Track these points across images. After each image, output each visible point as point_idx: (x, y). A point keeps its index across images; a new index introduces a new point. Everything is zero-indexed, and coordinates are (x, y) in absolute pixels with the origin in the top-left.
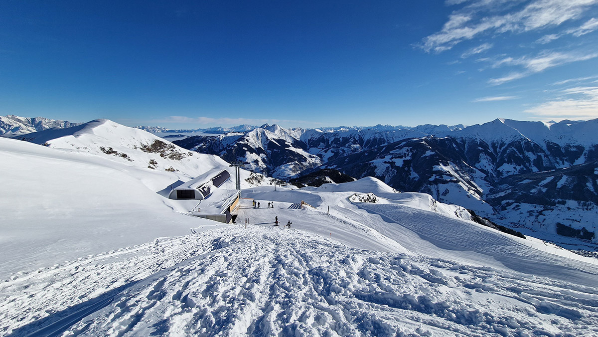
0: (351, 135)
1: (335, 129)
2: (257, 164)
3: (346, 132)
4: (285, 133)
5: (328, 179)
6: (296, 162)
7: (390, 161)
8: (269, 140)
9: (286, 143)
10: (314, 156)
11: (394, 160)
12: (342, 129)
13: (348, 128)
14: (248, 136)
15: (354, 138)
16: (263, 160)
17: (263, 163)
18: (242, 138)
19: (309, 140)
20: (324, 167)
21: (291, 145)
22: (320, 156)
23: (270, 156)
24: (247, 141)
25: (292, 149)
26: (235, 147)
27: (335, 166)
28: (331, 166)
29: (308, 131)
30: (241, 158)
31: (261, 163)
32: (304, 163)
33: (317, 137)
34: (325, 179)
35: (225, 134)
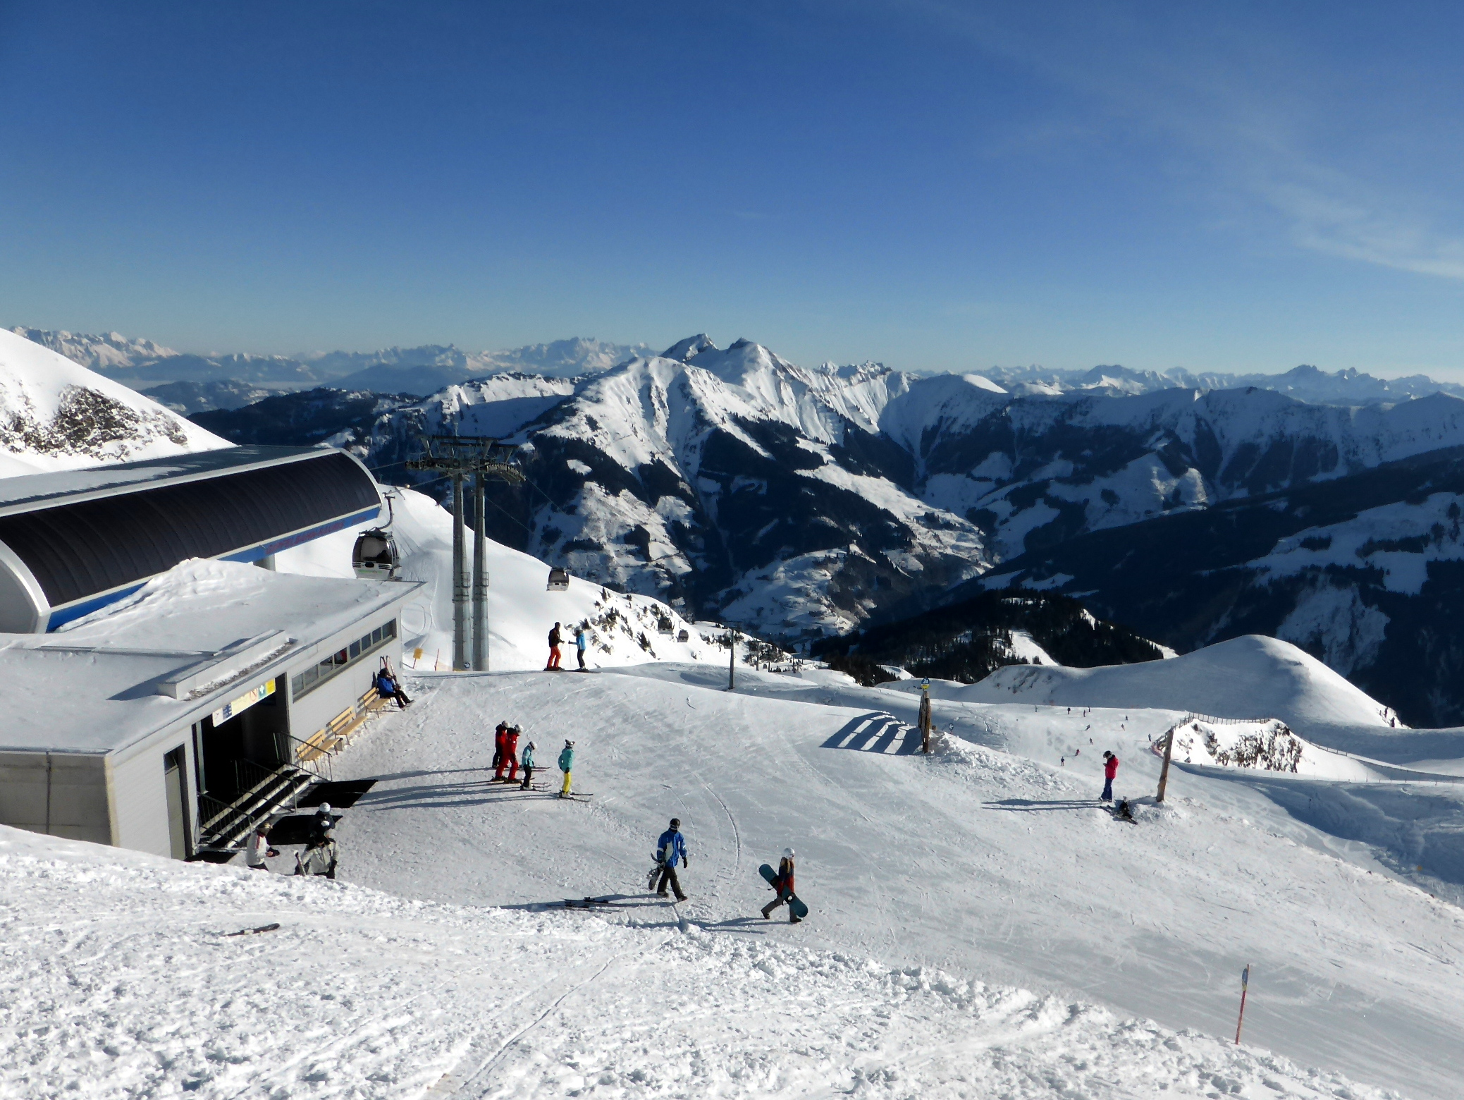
0: (1155, 415)
1: (1074, 378)
2: (643, 553)
3: (1125, 400)
4: (800, 388)
5: (1024, 646)
6: (854, 548)
7: (1360, 564)
8: (709, 423)
9: (802, 444)
10: (952, 517)
11: (1380, 559)
12: (1106, 381)
13: (1141, 377)
14: (598, 401)
15: (1170, 433)
16: (675, 531)
17: (670, 549)
18: (560, 409)
19: (929, 435)
20: (1002, 582)
21: (827, 457)
22: (982, 518)
23: (712, 509)
24: (592, 423)
25: (835, 475)
26: (522, 455)
27: (1061, 579)
28: (1039, 577)
29: (925, 385)
30: (559, 520)
31: (661, 547)
32: (893, 556)
33: (968, 416)
34: (1008, 642)
35: (475, 382)
